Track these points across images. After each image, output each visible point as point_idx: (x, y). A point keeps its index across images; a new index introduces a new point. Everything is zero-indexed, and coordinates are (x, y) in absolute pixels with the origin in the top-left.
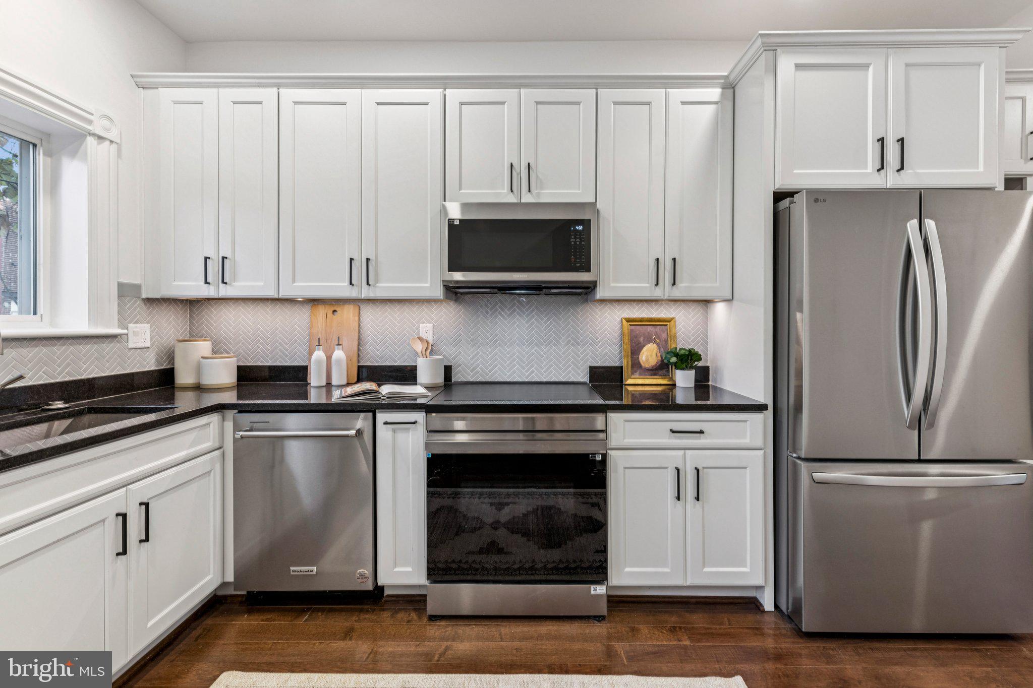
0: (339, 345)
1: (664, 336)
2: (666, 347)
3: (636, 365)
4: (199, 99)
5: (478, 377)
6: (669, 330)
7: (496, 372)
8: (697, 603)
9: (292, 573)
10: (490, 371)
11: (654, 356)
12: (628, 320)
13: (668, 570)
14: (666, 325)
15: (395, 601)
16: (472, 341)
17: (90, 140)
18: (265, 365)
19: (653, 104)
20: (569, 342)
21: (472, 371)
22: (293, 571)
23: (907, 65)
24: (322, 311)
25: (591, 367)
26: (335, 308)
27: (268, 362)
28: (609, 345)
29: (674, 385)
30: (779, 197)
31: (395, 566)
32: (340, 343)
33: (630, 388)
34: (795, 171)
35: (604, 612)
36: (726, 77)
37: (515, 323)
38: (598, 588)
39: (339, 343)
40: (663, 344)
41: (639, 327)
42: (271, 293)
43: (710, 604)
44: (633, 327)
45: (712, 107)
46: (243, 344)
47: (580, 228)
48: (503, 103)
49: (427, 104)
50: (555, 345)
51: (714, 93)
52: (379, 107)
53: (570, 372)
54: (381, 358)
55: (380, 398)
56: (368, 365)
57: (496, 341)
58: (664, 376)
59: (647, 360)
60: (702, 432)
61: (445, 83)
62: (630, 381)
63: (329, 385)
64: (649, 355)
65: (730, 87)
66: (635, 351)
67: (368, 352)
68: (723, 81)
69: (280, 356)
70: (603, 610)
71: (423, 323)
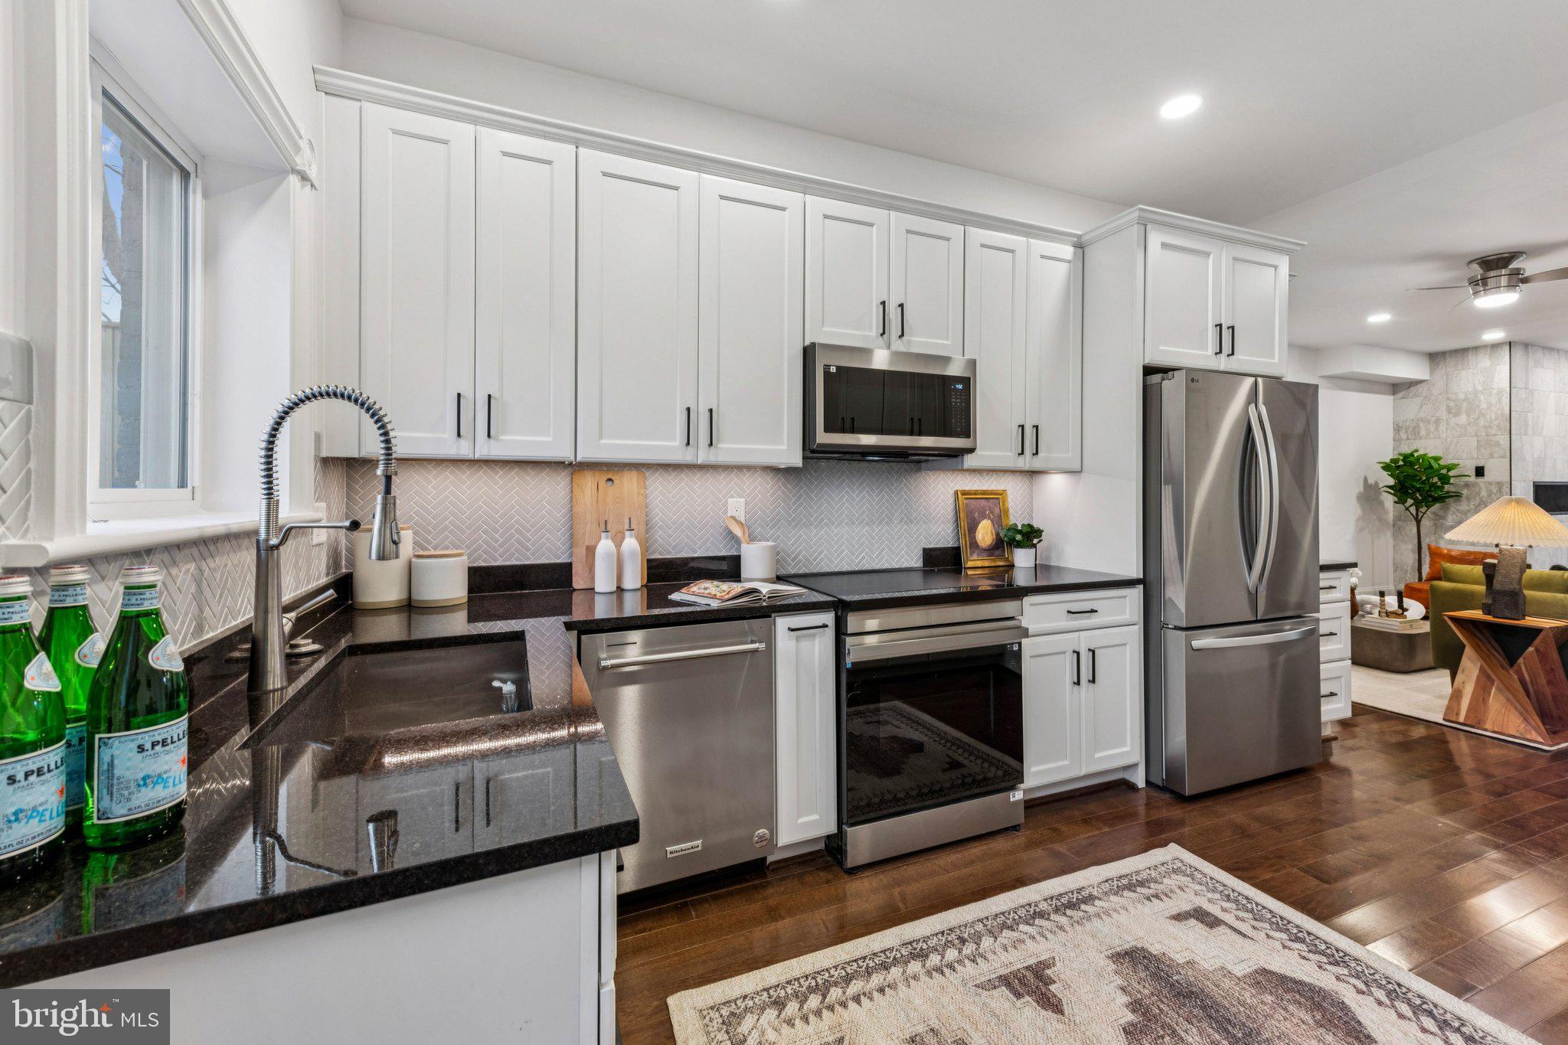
0: (630, 530)
1: (997, 511)
2: (1000, 525)
3: (974, 545)
4: (445, 137)
5: (800, 568)
6: (1001, 504)
7: (822, 560)
8: (1081, 795)
9: (669, 856)
10: (814, 560)
11: (990, 535)
12: (964, 493)
13: (1066, 763)
14: (998, 499)
15: (784, 867)
16: (793, 520)
17: (293, 180)
18: (493, 564)
19: (1017, 252)
20: (902, 519)
21: (793, 560)
22: (671, 853)
23: (1235, 259)
24: (589, 482)
25: (924, 549)
26: (610, 476)
27: (495, 561)
28: (943, 522)
29: (1012, 566)
30: (1149, 371)
31: (799, 817)
32: (632, 528)
33: (970, 572)
34: (1161, 348)
35: (1022, 820)
36: (1079, 236)
37: (843, 496)
38: (1016, 793)
39: (630, 527)
40: (999, 519)
41: (972, 501)
42: (565, 453)
43: (1094, 792)
44: (967, 501)
45: (1065, 265)
46: (451, 532)
47: (960, 387)
48: (871, 225)
49: (783, 209)
50: (887, 523)
51: (1067, 251)
52: (724, 202)
53: (902, 556)
54: (674, 548)
55: (761, 599)
56: (657, 557)
57: (822, 520)
58: (1002, 556)
59: (983, 539)
60: (1093, 611)
61: (806, 186)
62: (970, 564)
63: (620, 590)
64: (985, 533)
65: (1080, 246)
66: (972, 529)
67: (656, 539)
68: (1076, 240)
69: (517, 550)
70: (1020, 817)
71: (732, 497)
